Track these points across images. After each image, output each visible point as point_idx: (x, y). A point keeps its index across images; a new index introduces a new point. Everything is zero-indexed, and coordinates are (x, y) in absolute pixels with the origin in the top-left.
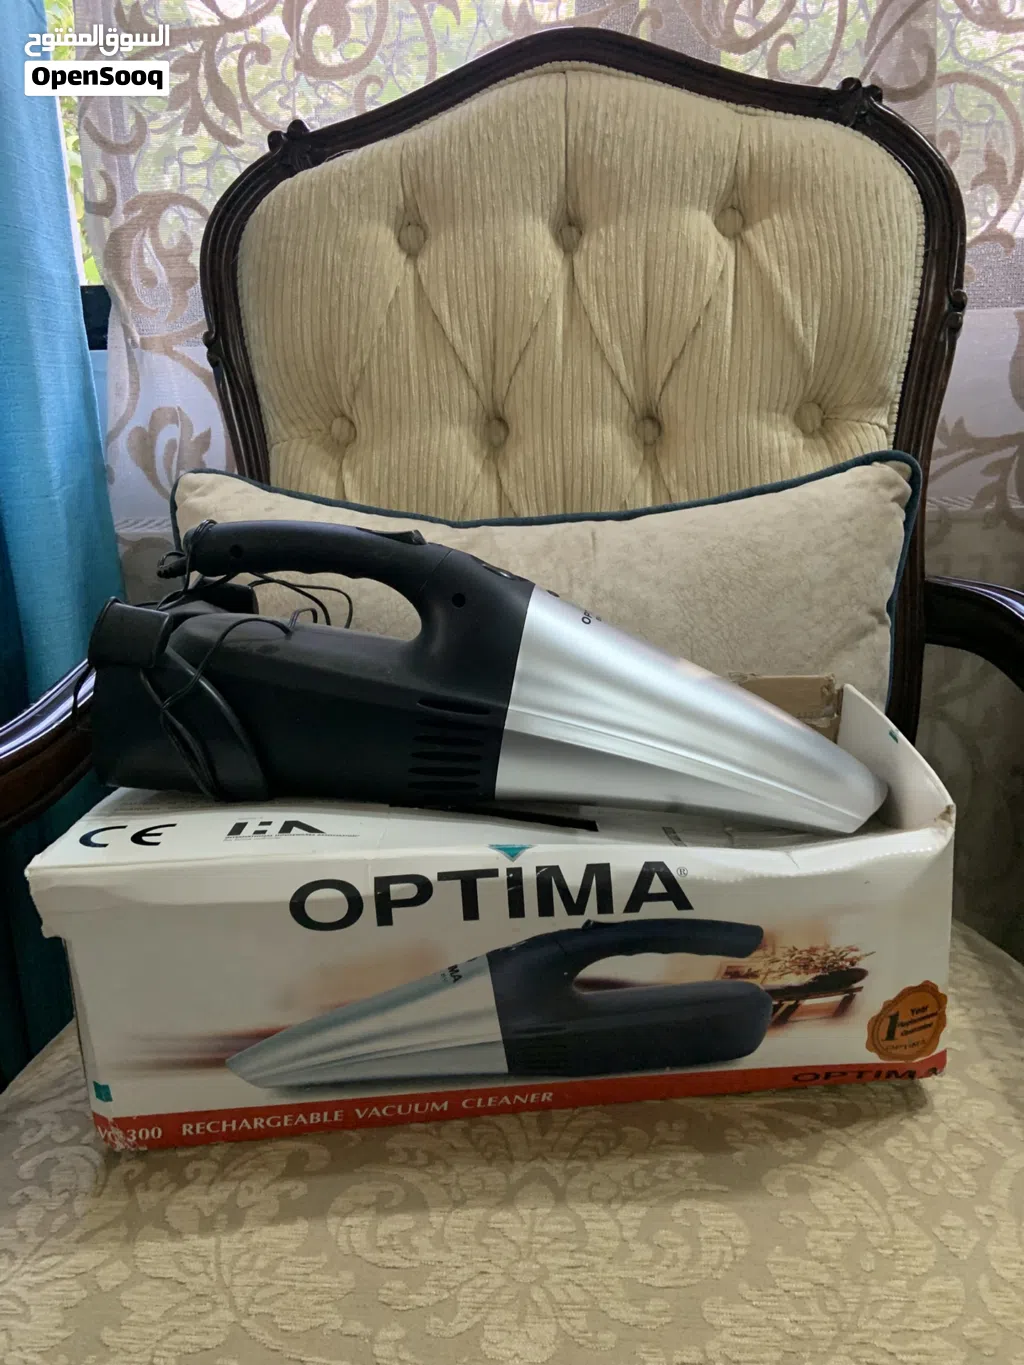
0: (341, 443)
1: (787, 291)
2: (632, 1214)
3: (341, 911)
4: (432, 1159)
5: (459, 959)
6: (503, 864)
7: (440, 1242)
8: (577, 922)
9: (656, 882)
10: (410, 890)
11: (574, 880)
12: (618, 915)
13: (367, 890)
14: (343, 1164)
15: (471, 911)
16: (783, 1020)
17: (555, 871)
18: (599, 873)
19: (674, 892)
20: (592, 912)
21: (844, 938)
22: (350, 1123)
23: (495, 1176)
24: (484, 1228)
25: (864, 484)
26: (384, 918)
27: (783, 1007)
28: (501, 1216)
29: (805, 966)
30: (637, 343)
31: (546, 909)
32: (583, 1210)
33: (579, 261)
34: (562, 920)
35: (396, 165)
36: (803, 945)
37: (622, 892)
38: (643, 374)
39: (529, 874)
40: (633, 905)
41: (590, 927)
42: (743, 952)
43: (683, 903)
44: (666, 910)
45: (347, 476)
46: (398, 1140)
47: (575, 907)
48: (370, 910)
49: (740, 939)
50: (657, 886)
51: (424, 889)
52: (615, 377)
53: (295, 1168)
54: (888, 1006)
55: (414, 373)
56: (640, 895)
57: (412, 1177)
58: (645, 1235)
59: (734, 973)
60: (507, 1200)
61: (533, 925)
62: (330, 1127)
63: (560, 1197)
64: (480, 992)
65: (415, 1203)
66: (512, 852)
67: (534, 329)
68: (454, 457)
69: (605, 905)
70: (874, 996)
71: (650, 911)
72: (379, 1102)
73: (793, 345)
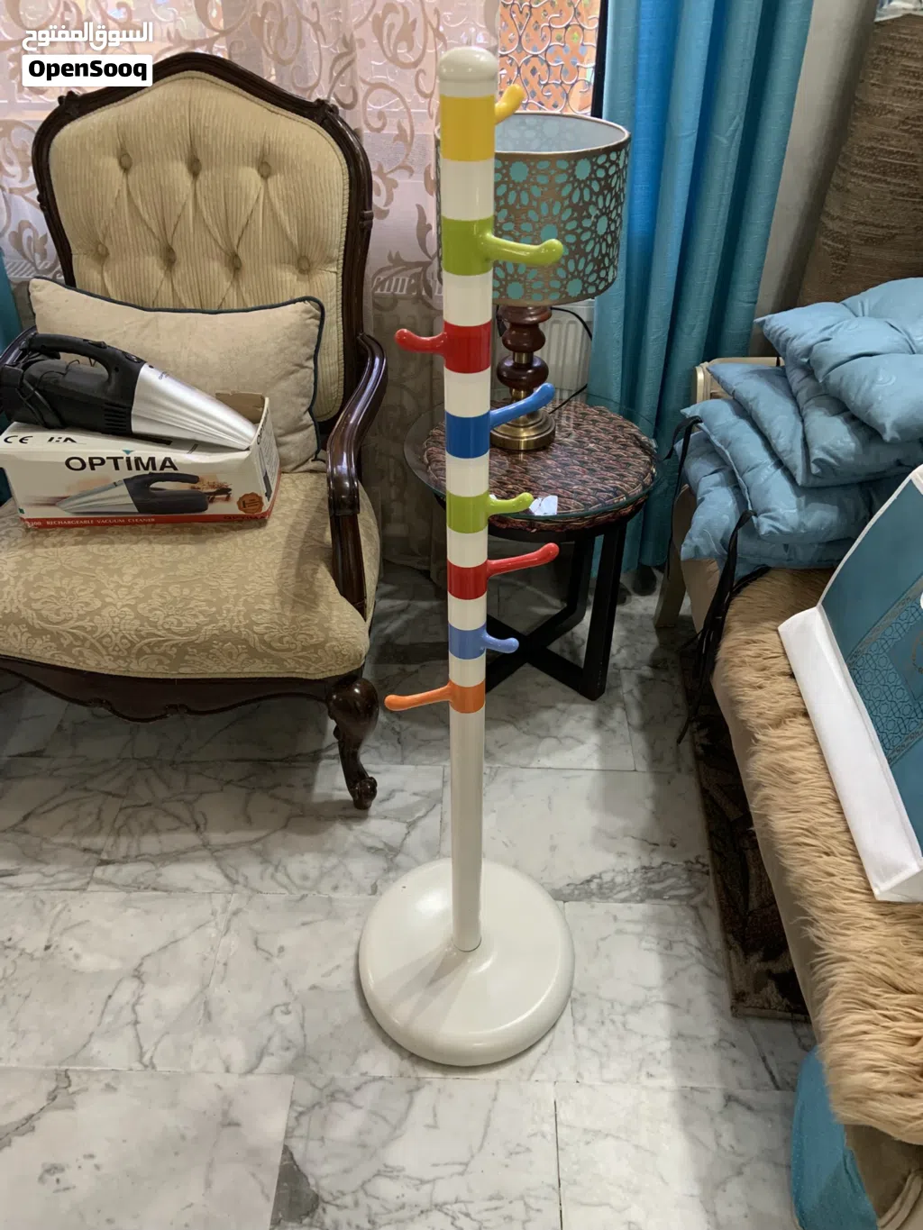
0: (102, 257)
1: (282, 213)
2: (167, 547)
3: (80, 466)
4: (119, 533)
5: (116, 481)
6: (125, 456)
7: (116, 551)
8: (147, 472)
9: (167, 462)
10: (99, 461)
11: (145, 461)
12: (158, 471)
13: (87, 461)
14: (93, 534)
15: (117, 468)
16: (212, 501)
17: (140, 458)
18: (152, 459)
19: (173, 466)
20: (150, 470)
21: (223, 480)
22: (95, 524)
23: (134, 538)
24: (128, 548)
25: (296, 312)
26: (93, 469)
27: (211, 498)
28: (134, 547)
29: (213, 487)
30: (224, 226)
31: (138, 469)
32: (154, 545)
33: (198, 184)
34: (142, 472)
35: (115, 128)
36: (211, 481)
37: (158, 465)
38: (228, 239)
39: (132, 459)
40: (162, 469)
41: (151, 474)
42: (195, 483)
43: (175, 469)
44: (171, 470)
45: (105, 274)
46: (110, 529)
47: (146, 469)
48: (88, 466)
49: (193, 479)
50: (168, 464)
51: (103, 462)
52: (216, 241)
53: (80, 534)
54: (241, 499)
55: (129, 232)
56: (163, 466)
57: (112, 537)
58: (169, 551)
59: (193, 488)
60: (136, 543)
61: (134, 473)
62: (90, 525)
63: (150, 542)
64: (123, 490)
65: (112, 543)
66: (128, 452)
67: (179, 217)
68: (150, 269)
69: (154, 468)
70: (236, 495)
71: (166, 470)
72: (104, 519)
73: (287, 238)
